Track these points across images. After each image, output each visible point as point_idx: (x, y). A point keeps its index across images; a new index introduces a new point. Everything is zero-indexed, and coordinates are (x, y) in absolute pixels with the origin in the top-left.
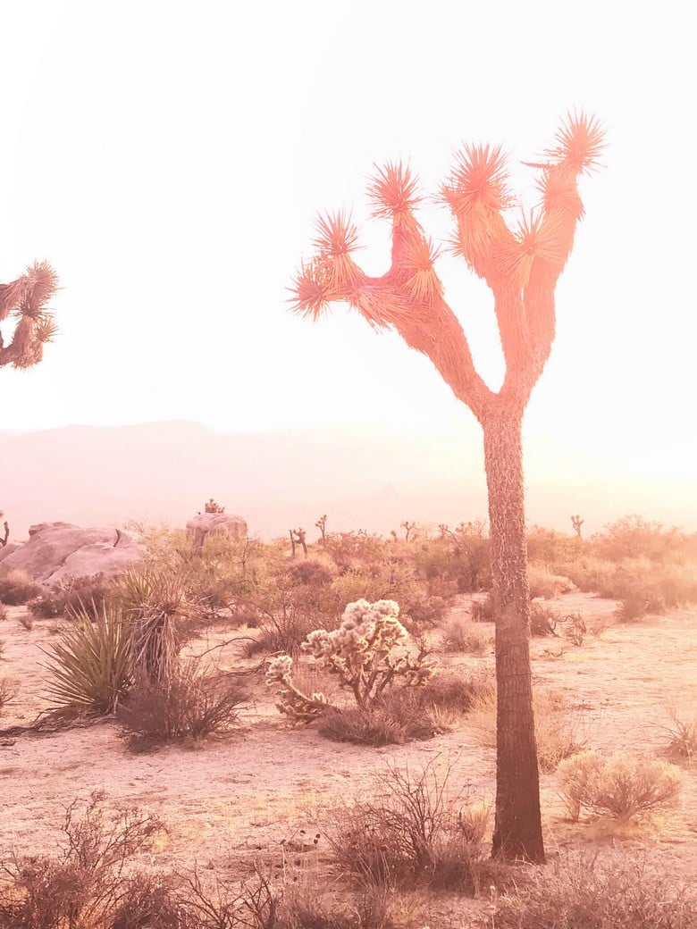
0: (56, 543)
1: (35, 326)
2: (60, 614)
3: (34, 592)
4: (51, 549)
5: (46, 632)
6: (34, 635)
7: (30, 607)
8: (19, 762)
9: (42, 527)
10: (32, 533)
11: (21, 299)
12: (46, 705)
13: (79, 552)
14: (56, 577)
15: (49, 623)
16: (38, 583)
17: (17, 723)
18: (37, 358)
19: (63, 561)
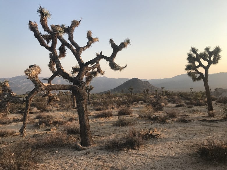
0: (219, 91)
1: (217, 57)
2: (222, 103)
3: (216, 99)
4: (219, 92)
5: (220, 105)
6: (217, 106)
7: (216, 101)
8: (219, 125)
9: (217, 89)
10: (215, 90)
11: (214, 54)
12: (222, 117)
13: (224, 93)
14: (220, 97)
15: (220, 104)
16: (217, 97)
17: (218, 119)
18: (217, 62)
19: (221, 94)
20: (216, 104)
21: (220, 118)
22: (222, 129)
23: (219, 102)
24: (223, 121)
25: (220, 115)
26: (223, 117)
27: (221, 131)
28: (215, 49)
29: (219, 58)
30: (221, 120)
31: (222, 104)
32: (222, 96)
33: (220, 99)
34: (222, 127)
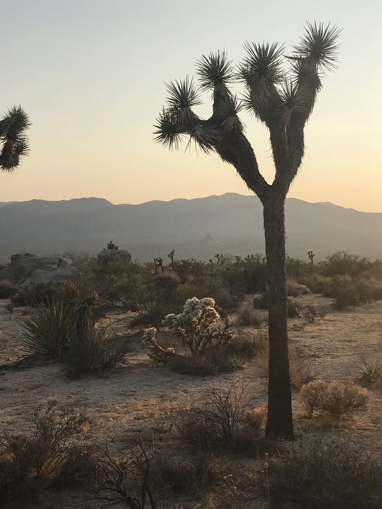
0: (26, 265)
1: (15, 145)
2: (29, 304)
3: (14, 291)
4: (23, 268)
5: (21, 313)
6: (14, 315)
7: (12, 300)
8: (7, 384)
9: (18, 256)
10: (12, 259)
11: (7, 131)
12: (22, 353)
13: (38, 270)
14: (25, 283)
15: (23, 308)
16: (16, 287)
17: (6, 363)
18: (16, 163)
19: (29, 275)
20: (11, 311)
21: (14, 359)
22: (16, 395)
23: (20, 302)
24: (23, 369)
25: (16, 350)
26: (24, 353)
27: (10, 405)
28: (11, 113)
29: (21, 148)
30: (17, 367)
31: (28, 308)
32: (31, 282)
33: (26, 290)
34: (16, 390)
